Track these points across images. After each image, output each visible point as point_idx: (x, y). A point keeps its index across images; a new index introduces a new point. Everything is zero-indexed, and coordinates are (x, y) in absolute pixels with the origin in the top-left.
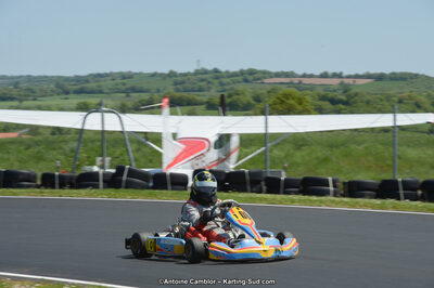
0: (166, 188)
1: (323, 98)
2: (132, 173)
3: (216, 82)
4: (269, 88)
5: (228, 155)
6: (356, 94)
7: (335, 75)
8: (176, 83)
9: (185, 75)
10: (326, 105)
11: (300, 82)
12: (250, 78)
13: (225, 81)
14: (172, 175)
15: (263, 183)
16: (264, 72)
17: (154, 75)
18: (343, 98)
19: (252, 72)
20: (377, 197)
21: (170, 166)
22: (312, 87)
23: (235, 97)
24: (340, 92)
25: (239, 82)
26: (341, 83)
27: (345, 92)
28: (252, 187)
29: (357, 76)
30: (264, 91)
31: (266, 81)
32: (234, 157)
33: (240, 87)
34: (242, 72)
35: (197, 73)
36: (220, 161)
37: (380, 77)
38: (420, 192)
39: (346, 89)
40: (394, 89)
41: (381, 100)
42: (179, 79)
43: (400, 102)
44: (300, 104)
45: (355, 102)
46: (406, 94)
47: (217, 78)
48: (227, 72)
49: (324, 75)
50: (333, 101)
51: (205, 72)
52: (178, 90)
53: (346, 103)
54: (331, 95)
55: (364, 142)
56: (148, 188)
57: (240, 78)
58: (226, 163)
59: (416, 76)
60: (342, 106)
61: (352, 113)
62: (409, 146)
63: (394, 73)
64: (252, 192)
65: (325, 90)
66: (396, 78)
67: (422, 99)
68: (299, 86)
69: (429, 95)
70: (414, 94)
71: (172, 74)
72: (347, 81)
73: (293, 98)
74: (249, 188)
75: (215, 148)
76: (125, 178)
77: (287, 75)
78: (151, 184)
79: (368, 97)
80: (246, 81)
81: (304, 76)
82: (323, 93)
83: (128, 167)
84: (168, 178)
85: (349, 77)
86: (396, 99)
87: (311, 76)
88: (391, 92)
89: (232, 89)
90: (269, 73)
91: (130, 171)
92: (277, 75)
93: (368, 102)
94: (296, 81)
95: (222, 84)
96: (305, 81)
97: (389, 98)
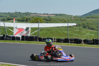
0: (15, 40)
1: (44, 19)
2: (7, 36)
3: (20, 15)
4: (32, 17)
5: (28, 32)
6: (52, 18)
7: (47, 14)
8: (10, 15)
9: (12, 13)
10: (45, 21)
11: (39, 15)
12: (27, 14)
13: (22, 15)
14: (17, 37)
15: (38, 39)
16: (31, 13)
17: (5, 13)
18: (49, 19)
19: (28, 13)
20: (64, 42)
21: (15, 35)
22: (41, 17)
23: (24, 19)
24: (48, 18)
25: (25, 15)
26: (48, 16)
27: (49, 18)
28: (35, 40)
29: (52, 14)
30: (31, 17)
31: (31, 15)
32: (30, 33)
33: (25, 16)
34: (25, 13)
35: (15, 13)
36: (27, 34)
37: (57, 15)
38: (73, 41)
39: (49, 17)
40: (60, 17)
41: (57, 20)
42: (11, 14)
43: (61, 20)
44: (40, 20)
45: (51, 20)
46: (62, 19)
47: (20, 14)
48: (22, 13)
49: (44, 14)
50: (46, 20)
51: (17, 13)
52: (10, 17)
53: (49, 20)
54: (46, 18)
55: (55, 29)
56: (11, 40)
57: (25, 14)
58: (28, 34)
59: (65, 14)
60: (48, 21)
61: (51, 23)
62: (65, 30)
63: (60, 14)
64: (35, 41)
65: (44, 17)
66: (60, 15)
67: (66, 20)
68: (39, 16)
69: (67, 19)
70: (64, 19)
71: (9, 13)
72: (49, 15)
73: (39, 19)
74: (34, 40)
75: (26, 31)
76: (5, 37)
77: (36, 14)
78: (11, 39)
79: (54, 19)
80: (26, 15)
81: (40, 14)
82: (44, 18)
83: (6, 35)
84: (16, 38)
85: (50, 14)
86: (60, 20)
87: (41, 14)
88: (59, 18)
89: (23, 17)
90: (32, 13)
91: (6, 36)
92: (34, 14)
93: (54, 20)
94: (38, 15)
95: (21, 16)
96: (40, 15)
97: (59, 19)
